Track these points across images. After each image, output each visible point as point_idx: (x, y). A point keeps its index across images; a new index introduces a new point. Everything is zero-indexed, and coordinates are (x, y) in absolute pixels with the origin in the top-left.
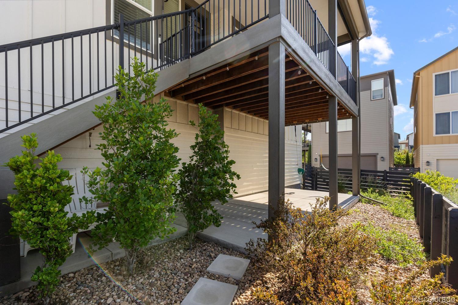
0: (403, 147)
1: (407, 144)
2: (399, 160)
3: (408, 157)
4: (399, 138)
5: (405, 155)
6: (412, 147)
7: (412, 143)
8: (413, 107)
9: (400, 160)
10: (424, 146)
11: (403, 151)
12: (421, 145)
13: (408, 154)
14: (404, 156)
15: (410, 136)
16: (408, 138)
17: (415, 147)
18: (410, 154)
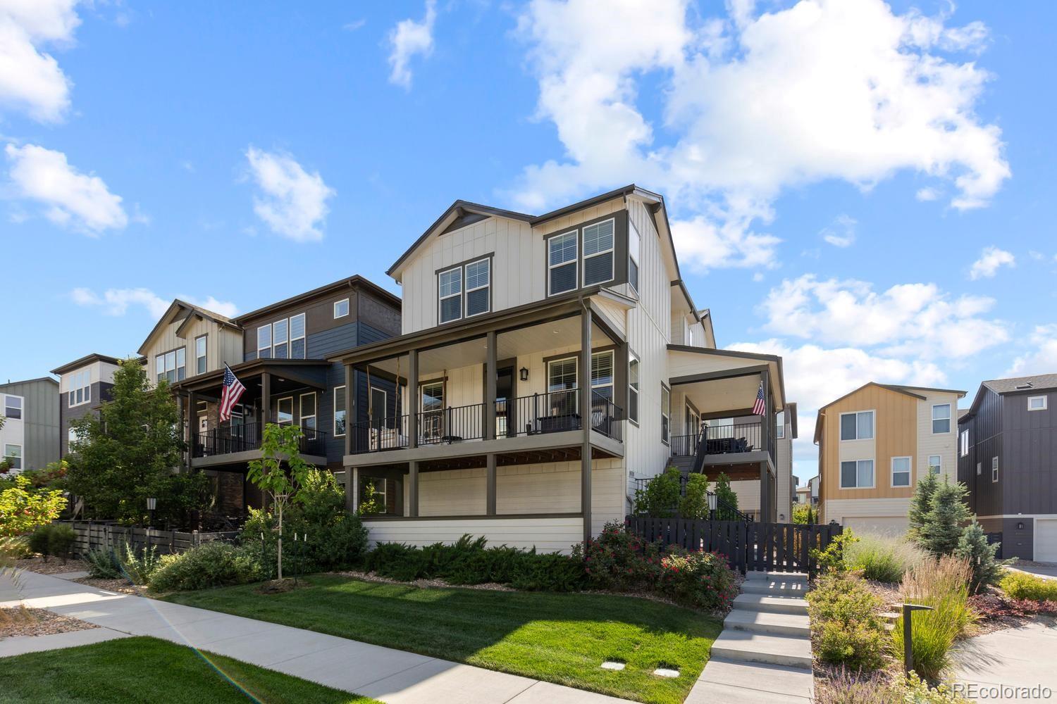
0: (802, 498)
1: (809, 494)
2: (798, 521)
3: (810, 514)
4: (797, 483)
5: (807, 513)
6: (816, 500)
7: (815, 494)
8: (818, 443)
9: (800, 520)
10: (828, 501)
11: (804, 507)
12: (826, 501)
13: (810, 511)
14: (804, 514)
15: (813, 482)
16: (810, 484)
17: (819, 501)
18: (814, 511)
